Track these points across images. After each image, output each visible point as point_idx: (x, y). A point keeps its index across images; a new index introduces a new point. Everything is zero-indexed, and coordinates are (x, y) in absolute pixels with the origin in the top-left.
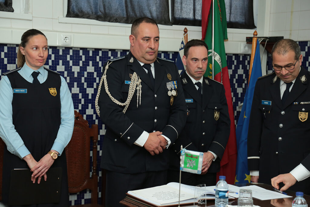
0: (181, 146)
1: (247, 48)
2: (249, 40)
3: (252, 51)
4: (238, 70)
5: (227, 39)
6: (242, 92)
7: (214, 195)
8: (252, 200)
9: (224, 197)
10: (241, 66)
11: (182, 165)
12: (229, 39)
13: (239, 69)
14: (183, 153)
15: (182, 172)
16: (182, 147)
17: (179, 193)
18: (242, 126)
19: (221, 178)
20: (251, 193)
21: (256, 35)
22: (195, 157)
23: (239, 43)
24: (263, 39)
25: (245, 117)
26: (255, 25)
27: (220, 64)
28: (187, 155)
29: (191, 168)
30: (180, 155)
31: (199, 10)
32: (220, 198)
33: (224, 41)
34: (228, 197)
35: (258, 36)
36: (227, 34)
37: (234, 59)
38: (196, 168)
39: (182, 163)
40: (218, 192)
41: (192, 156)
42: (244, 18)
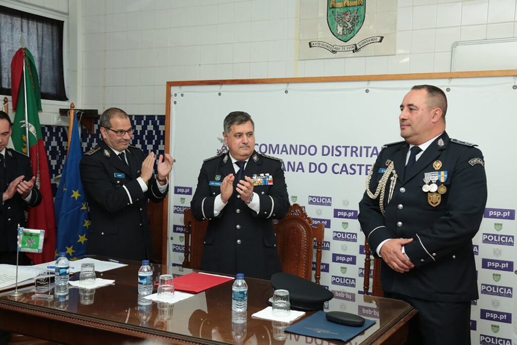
0: (17, 225)
1: (60, 120)
2: (64, 112)
3: (70, 123)
4: (52, 142)
5: (42, 110)
6: (56, 164)
7: (54, 273)
8: (95, 274)
9: (65, 274)
10: (54, 138)
11: (20, 245)
12: (43, 111)
13: (52, 140)
14: (20, 232)
15: (19, 252)
16: (19, 225)
17: (16, 276)
18: (62, 198)
19: (62, 254)
20: (94, 267)
21: (74, 107)
22: (34, 236)
23: (52, 114)
24: (78, 111)
25: (65, 189)
26: (67, 97)
27: (35, 136)
28: (25, 234)
29: (30, 247)
30: (16, 233)
31: (5, 79)
32: (60, 275)
33: (38, 112)
34: (68, 273)
35: (75, 108)
36: (41, 105)
37: (46, 131)
38: (37, 247)
39: (19, 243)
40: (58, 270)
41: (31, 235)
42: (55, 90)
